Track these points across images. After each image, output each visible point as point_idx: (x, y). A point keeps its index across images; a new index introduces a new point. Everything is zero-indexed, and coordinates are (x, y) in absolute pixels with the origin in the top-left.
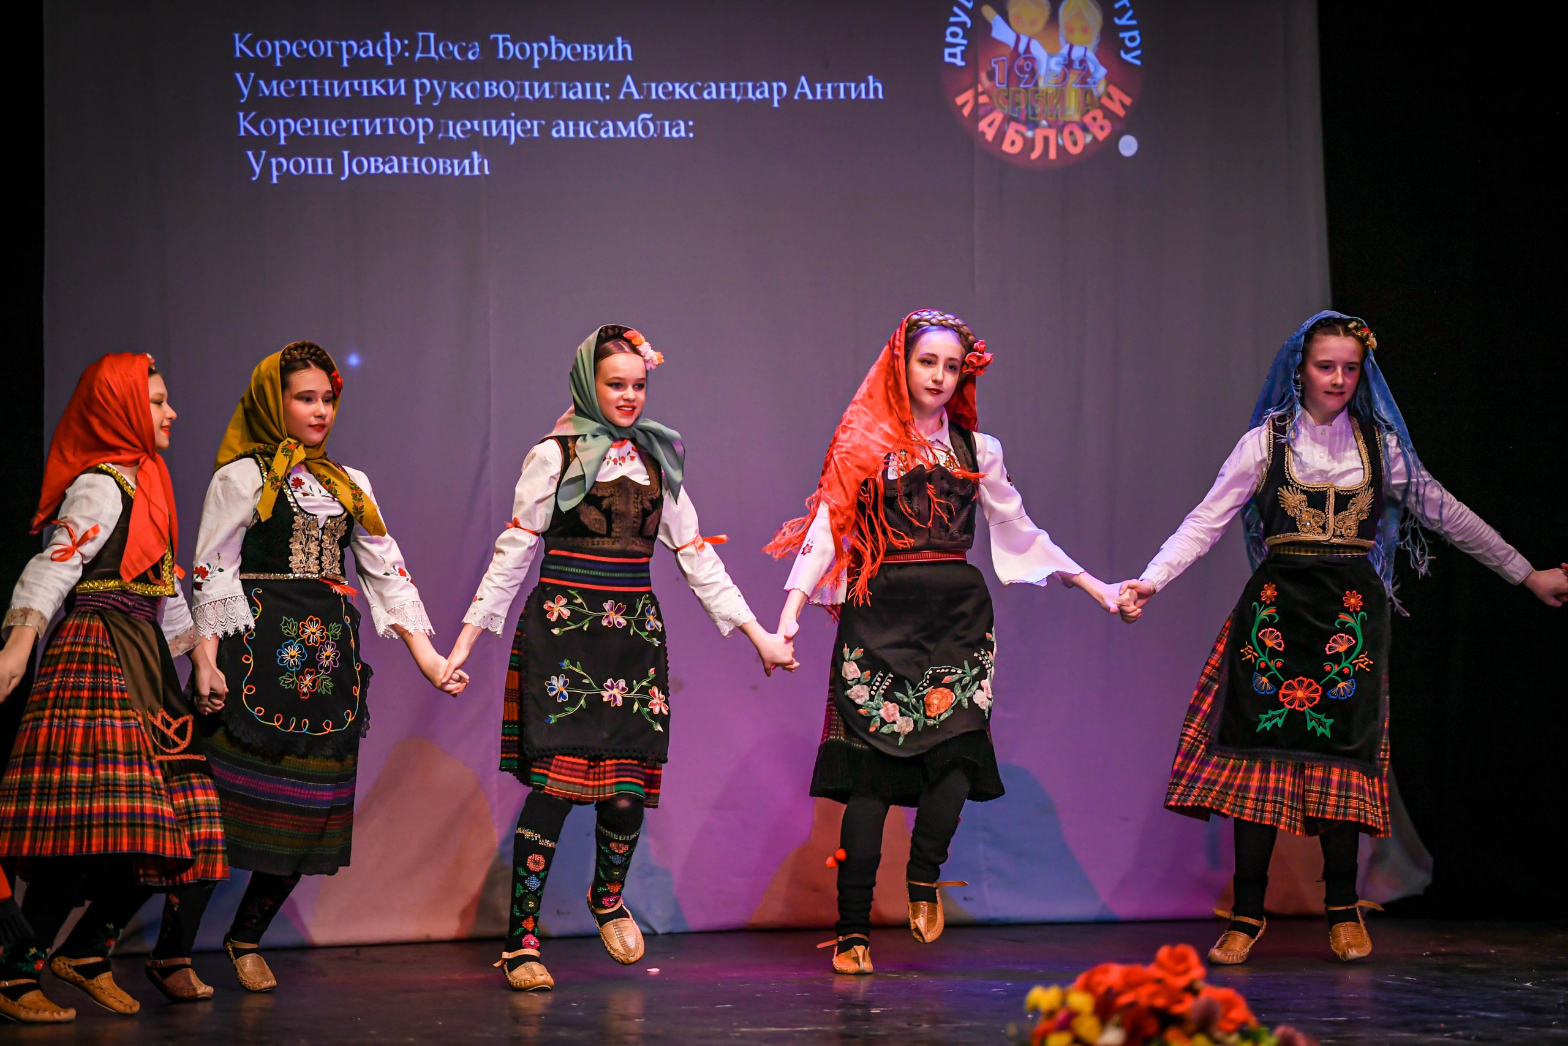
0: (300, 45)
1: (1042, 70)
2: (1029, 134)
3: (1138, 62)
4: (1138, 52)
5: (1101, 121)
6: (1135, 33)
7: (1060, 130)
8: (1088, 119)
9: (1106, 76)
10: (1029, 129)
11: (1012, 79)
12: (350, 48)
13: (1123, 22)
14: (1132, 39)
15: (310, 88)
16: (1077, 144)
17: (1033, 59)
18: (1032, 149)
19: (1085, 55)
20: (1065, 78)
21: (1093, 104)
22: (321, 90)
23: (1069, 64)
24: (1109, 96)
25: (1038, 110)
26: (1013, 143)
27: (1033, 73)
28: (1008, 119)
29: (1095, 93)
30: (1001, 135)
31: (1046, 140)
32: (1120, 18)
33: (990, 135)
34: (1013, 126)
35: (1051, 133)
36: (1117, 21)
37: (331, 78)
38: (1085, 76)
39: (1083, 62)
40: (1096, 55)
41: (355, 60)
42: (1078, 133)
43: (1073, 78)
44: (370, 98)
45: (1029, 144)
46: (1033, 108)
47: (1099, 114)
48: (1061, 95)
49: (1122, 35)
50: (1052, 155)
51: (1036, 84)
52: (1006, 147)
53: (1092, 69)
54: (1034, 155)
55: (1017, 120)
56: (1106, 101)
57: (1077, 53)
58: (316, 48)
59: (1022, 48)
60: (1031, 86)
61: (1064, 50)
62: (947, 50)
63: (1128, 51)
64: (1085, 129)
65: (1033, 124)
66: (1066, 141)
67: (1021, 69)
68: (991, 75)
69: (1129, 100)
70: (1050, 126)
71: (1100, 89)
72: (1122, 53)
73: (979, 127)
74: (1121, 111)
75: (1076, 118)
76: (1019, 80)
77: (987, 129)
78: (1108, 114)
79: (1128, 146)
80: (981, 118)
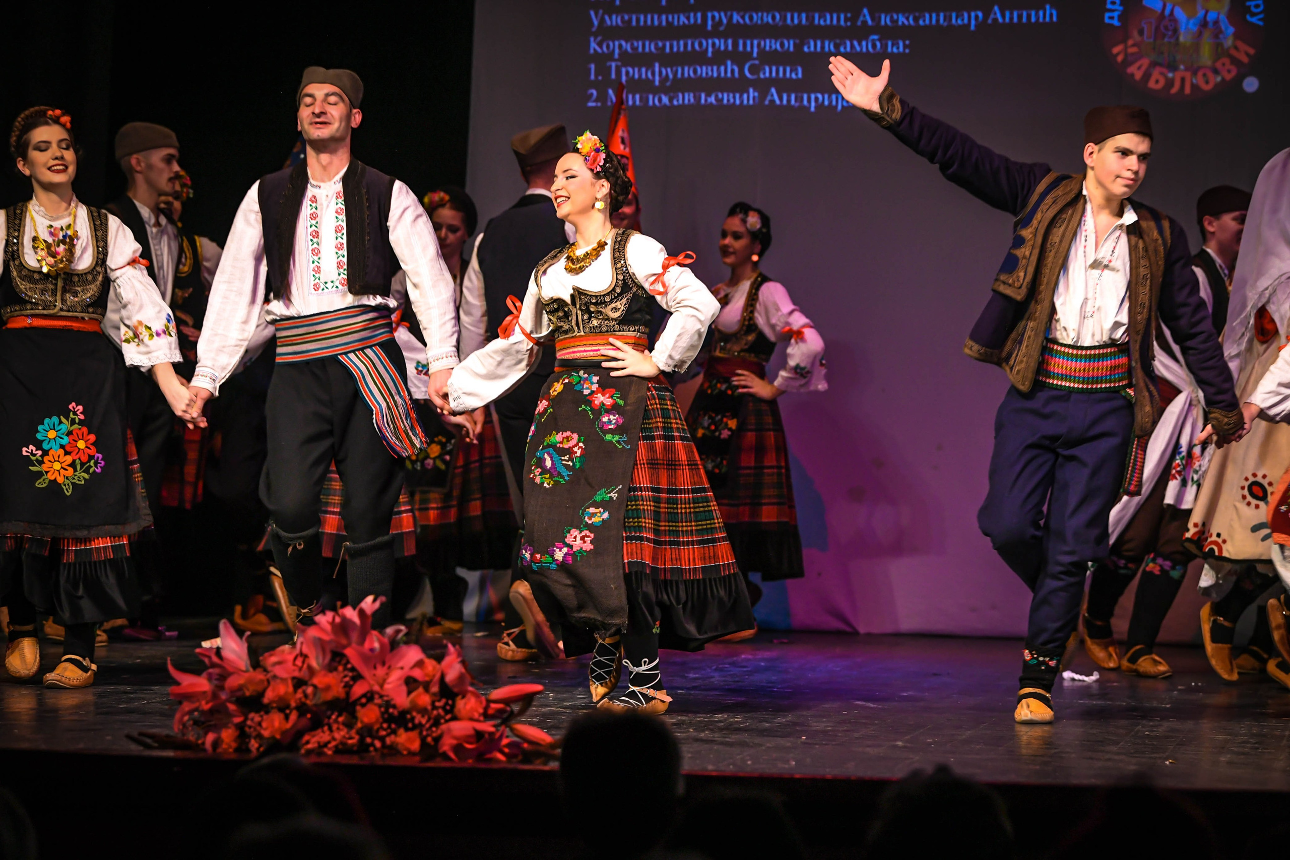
1: (1182, 30)
2: (1170, 75)
3: (1261, 23)
4: (1261, 16)
5: (1228, 66)
6: (1260, 2)
7: (1195, 73)
8: (1218, 65)
9: (1234, 33)
10: (1170, 71)
11: (1158, 34)
14: (1257, 6)
15: (637, 20)
16: (1208, 83)
17: (1175, 21)
18: (1173, 86)
19: (1218, 17)
20: (1200, 34)
21: (1223, 54)
22: (646, 21)
23: (1204, 24)
24: (1236, 48)
25: (1178, 57)
26: (1157, 82)
27: (1176, 31)
28: (1154, 64)
29: (1225, 46)
30: (1147, 76)
31: (1183, 80)
33: (1138, 75)
34: (1158, 69)
35: (1188, 75)
38: (1217, 33)
39: (1216, 22)
40: (1227, 17)
42: (1210, 75)
43: (1207, 35)
45: (1170, 83)
46: (1174, 56)
47: (1227, 61)
48: (1196, 46)
49: (1248, 4)
50: (1188, 90)
51: (1177, 39)
52: (1152, 84)
53: (1223, 28)
54: (1174, 90)
55: (1160, 65)
56: (1234, 53)
57: (1211, 17)
59: (1167, 12)
60: (1173, 41)
61: (1201, 13)
62: (1107, 15)
63: (1253, 15)
64: (1216, 72)
65: (1173, 68)
66: (1199, 80)
67: (1166, 28)
68: (1141, 32)
69: (1252, 51)
70: (1186, 69)
71: (1229, 42)
72: (1248, 17)
73: (1132, 69)
74: (1245, 60)
75: (1209, 63)
76: (1164, 36)
77: (1136, 71)
78: (1235, 61)
79: (1251, 84)
80: (1131, 64)
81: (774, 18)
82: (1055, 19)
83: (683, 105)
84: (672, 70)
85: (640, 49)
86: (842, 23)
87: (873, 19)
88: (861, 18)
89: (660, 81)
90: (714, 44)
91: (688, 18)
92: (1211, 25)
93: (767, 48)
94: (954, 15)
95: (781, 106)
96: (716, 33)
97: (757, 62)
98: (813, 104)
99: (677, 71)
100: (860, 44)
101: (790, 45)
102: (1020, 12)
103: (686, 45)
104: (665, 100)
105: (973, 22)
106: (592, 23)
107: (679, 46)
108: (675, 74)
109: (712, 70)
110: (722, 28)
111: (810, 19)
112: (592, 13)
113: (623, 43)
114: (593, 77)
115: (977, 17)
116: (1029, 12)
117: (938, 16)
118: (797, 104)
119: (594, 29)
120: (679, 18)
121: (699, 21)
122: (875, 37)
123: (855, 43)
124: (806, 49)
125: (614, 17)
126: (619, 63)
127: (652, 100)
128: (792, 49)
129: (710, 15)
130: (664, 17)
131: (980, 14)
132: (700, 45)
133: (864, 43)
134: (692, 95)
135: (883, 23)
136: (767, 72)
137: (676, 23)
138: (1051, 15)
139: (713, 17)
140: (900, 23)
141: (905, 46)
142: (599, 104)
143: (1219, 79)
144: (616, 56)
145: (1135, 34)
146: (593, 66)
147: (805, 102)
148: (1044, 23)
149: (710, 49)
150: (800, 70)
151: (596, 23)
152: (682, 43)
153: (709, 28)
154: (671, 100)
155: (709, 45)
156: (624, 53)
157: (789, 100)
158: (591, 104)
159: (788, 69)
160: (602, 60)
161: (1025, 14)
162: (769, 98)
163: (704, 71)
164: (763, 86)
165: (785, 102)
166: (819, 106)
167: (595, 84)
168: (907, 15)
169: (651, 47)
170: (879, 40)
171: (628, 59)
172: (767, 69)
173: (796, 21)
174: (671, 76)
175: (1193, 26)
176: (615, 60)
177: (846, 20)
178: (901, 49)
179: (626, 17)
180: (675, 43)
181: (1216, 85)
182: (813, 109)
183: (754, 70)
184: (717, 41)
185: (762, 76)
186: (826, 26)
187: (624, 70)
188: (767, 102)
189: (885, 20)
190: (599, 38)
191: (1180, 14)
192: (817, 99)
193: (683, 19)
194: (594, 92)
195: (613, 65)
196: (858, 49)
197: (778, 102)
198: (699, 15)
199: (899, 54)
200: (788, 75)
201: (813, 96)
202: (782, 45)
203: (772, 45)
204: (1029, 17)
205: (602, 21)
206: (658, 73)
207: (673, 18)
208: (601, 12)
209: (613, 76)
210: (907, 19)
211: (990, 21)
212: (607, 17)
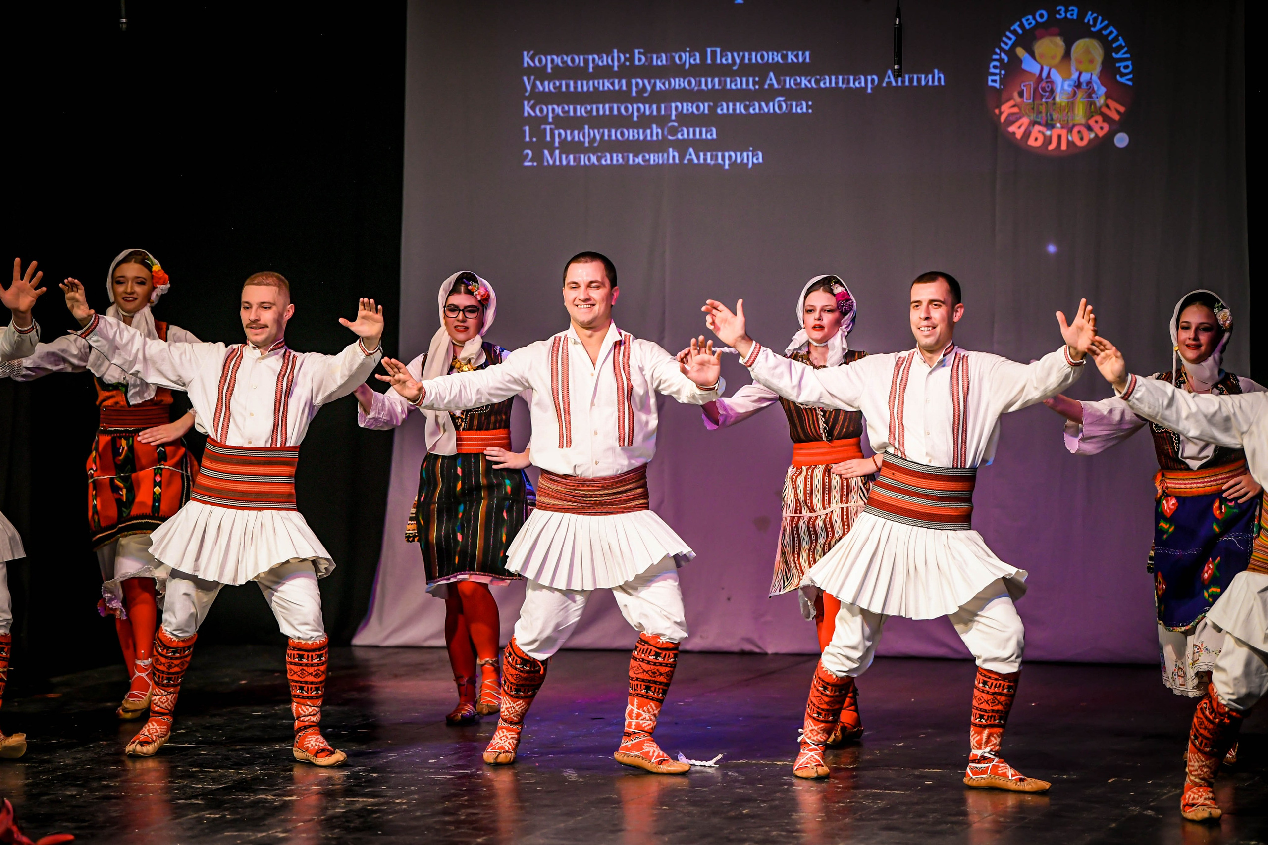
0: (562, 58)
1: (1058, 89)
2: (1048, 133)
3: (1130, 83)
4: (1131, 76)
5: (1101, 123)
6: (1129, 63)
7: (1070, 130)
8: (1092, 122)
9: (1106, 93)
10: (1048, 129)
11: (1036, 96)
12: (594, 60)
13: (1119, 56)
14: (1126, 67)
15: (568, 86)
16: (1082, 139)
17: (1052, 82)
18: (1050, 143)
19: (1091, 78)
20: (1075, 94)
21: (1096, 112)
22: (575, 87)
23: (1078, 85)
24: (1108, 107)
25: (1055, 116)
26: (1036, 139)
27: (1052, 91)
28: (1034, 123)
29: (1098, 104)
30: (1027, 134)
31: (1060, 137)
32: (1117, 53)
33: (1019, 136)
34: (1037, 128)
35: (1064, 132)
36: (1114, 54)
37: (582, 79)
38: (1090, 93)
39: (1089, 83)
40: (1099, 78)
41: (596, 67)
42: (1084, 132)
43: (1080, 95)
44: (604, 92)
45: (1048, 140)
46: (1051, 115)
47: (1099, 118)
48: (1071, 106)
49: (1117, 65)
50: (1064, 147)
51: (1054, 99)
52: (1031, 142)
53: (1096, 88)
54: (1051, 147)
55: (1039, 124)
56: (1105, 110)
57: (1085, 77)
58: (573, 61)
59: (1044, 75)
60: (1050, 101)
61: (1075, 76)
62: (990, 78)
63: (1123, 75)
64: (1090, 129)
65: (1051, 127)
66: (1074, 137)
67: (1044, 89)
68: (1021, 94)
69: (1122, 109)
70: (1062, 127)
71: (1101, 101)
72: (1118, 77)
73: (1012, 129)
74: (1116, 117)
75: (1083, 121)
76: (1042, 96)
77: (1017, 130)
78: (1106, 119)
79: (1122, 140)
80: (1013, 123)
81: (690, 83)
82: (943, 83)
83: (612, 165)
84: (599, 132)
85: (572, 114)
86: (751, 86)
87: (778, 83)
88: (768, 82)
89: (589, 142)
90: (639, 109)
91: (613, 84)
92: (1084, 86)
93: (685, 111)
94: (852, 78)
95: (699, 165)
96: (640, 98)
97: (676, 124)
98: (727, 162)
99: (603, 133)
100: (767, 105)
101: (705, 108)
102: (911, 76)
103: (611, 109)
104: (594, 159)
105: (869, 85)
106: (526, 90)
107: (604, 109)
108: (603, 135)
109: (638, 133)
110: (646, 95)
111: (722, 83)
112: (525, 78)
113: (555, 107)
114: (527, 139)
115: (873, 80)
116: (920, 76)
117: (837, 79)
118: (713, 163)
119: (527, 94)
120: (603, 83)
121: (624, 88)
122: (781, 99)
123: (763, 104)
124: (719, 111)
125: (546, 83)
126: (553, 126)
127: (583, 160)
128: (706, 111)
129: (634, 81)
130: (591, 82)
131: (875, 77)
132: (626, 109)
133: (771, 104)
134: (620, 156)
135: (787, 86)
136: (684, 134)
137: (601, 88)
138: (939, 78)
139: (637, 84)
140: (803, 86)
141: (808, 107)
142: (535, 164)
143: (1092, 135)
144: (550, 120)
145: (1016, 95)
146: (527, 128)
147: (720, 161)
148: (933, 87)
149: (636, 114)
150: (714, 130)
151: (529, 88)
152: (607, 106)
153: (634, 94)
154: (599, 159)
155: (634, 110)
156: (556, 117)
157: (705, 160)
158: (527, 164)
159: (704, 130)
160: (537, 123)
161: (915, 76)
162: (688, 157)
163: (631, 134)
164: (682, 147)
165: (702, 161)
166: (733, 164)
167: (529, 145)
168: (809, 78)
169: (581, 111)
170: (784, 101)
171: (561, 122)
172: (685, 130)
173: (710, 86)
174: (598, 137)
175: (1068, 86)
176: (550, 124)
177: (755, 83)
178: (805, 110)
179: (558, 83)
180: (601, 106)
181: (1090, 141)
182: (727, 167)
183: (674, 131)
184: (641, 106)
185: (679, 136)
186: (737, 89)
187: (556, 132)
188: (686, 162)
189: (790, 82)
190: (532, 102)
191: (1056, 76)
192: (730, 157)
193: (607, 84)
194: (530, 152)
195: (548, 127)
196: (766, 110)
197: (696, 161)
198: (624, 81)
199: (803, 114)
200: (704, 136)
201: (727, 154)
202: (698, 108)
203: (688, 108)
204: (919, 80)
205: (534, 86)
206: (586, 135)
207: (598, 83)
208: (533, 77)
209: (548, 138)
210: (810, 81)
211: (884, 84)
212: (538, 83)
